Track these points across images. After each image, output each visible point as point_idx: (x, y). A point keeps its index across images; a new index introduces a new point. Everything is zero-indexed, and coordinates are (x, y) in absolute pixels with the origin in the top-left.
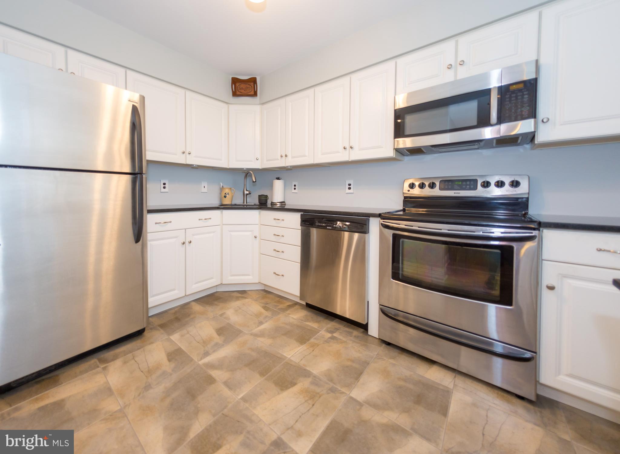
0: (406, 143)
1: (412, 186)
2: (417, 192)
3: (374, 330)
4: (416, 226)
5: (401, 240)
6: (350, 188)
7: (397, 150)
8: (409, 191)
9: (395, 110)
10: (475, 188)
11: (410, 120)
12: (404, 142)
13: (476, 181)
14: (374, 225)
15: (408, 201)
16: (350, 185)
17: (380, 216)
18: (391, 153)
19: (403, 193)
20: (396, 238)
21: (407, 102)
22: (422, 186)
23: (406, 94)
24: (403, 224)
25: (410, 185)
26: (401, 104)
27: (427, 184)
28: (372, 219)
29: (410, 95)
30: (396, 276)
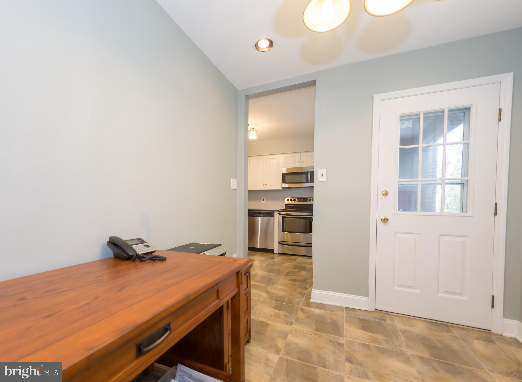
0: (286, 185)
1: (288, 200)
2: (290, 202)
3: (276, 251)
4: (289, 213)
5: (285, 218)
6: (264, 201)
7: (283, 188)
8: (287, 202)
9: (282, 173)
10: (307, 201)
11: (287, 177)
12: (285, 185)
13: (307, 199)
14: (276, 214)
15: (287, 206)
16: (264, 199)
17: (278, 211)
18: (281, 188)
19: (285, 203)
20: (283, 218)
21: (287, 171)
22: (291, 200)
23: (286, 168)
24: (285, 213)
25: (287, 200)
26: (284, 171)
27: (293, 199)
28: (275, 212)
29: (288, 169)
30: (283, 230)
